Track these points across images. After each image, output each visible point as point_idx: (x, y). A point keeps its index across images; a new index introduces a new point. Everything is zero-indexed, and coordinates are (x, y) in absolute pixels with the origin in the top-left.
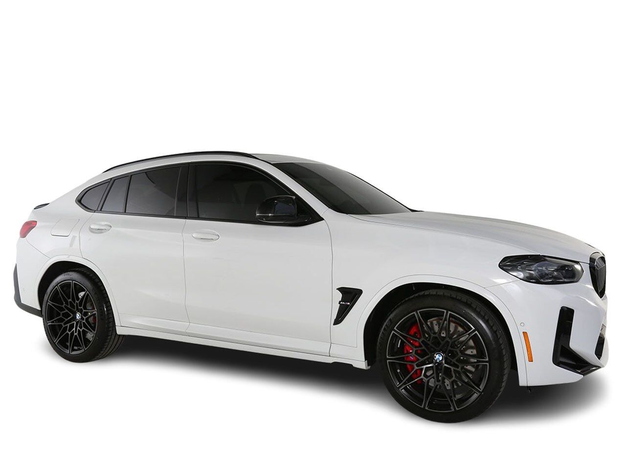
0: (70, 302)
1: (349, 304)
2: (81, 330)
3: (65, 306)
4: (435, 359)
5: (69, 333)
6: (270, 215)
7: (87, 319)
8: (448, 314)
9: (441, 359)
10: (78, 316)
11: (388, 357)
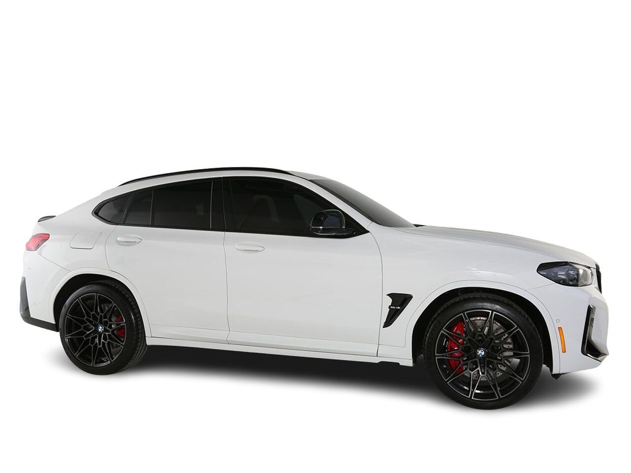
0: (93, 315)
1: (399, 308)
2: (106, 342)
3: (87, 319)
4: (478, 354)
5: (92, 346)
6: (321, 227)
7: (113, 332)
8: (493, 315)
9: (483, 354)
10: (100, 329)
11: (436, 354)
